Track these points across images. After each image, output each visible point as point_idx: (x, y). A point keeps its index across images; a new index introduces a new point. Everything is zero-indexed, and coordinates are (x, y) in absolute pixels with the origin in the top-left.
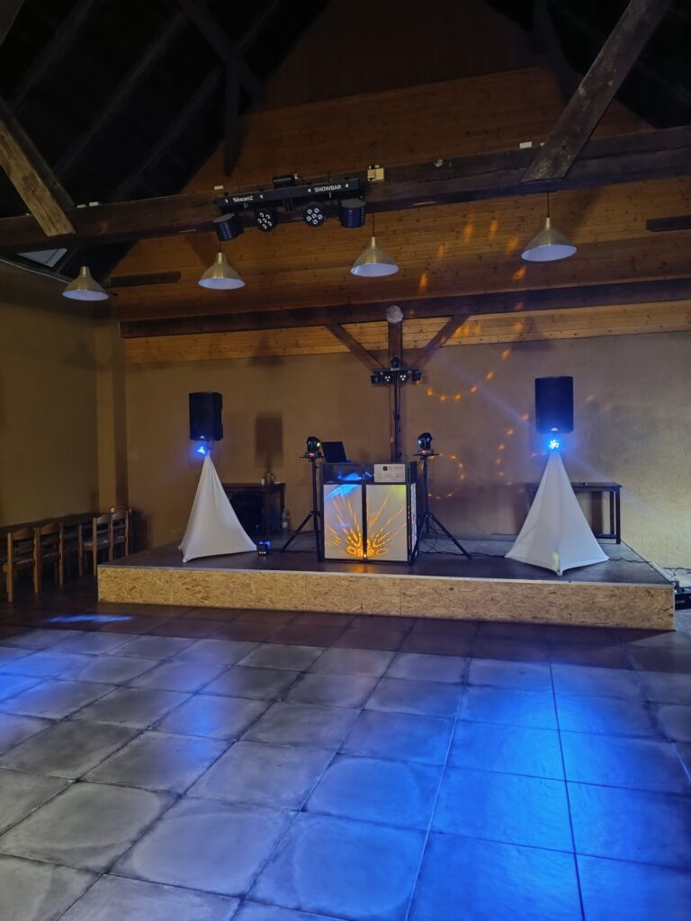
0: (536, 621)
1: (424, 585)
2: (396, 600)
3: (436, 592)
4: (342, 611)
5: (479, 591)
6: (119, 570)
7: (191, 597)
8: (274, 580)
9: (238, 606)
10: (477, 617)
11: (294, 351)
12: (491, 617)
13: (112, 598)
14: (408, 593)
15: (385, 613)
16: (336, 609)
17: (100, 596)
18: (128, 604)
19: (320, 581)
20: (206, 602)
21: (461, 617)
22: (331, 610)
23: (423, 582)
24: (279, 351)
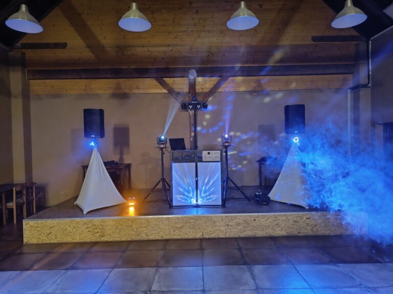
0: (300, 234)
1: (239, 219)
2: (223, 228)
3: (246, 222)
4: (191, 237)
5: (270, 220)
6: (39, 222)
7: (92, 236)
8: (148, 222)
9: (124, 239)
10: (268, 234)
11: (136, 91)
12: (276, 234)
13: (34, 241)
14: (230, 224)
15: (217, 237)
16: (187, 237)
17: (25, 240)
18: (46, 244)
19: (177, 221)
20: (102, 238)
21: (260, 236)
22: (184, 237)
23: (238, 218)
24: (127, 91)
